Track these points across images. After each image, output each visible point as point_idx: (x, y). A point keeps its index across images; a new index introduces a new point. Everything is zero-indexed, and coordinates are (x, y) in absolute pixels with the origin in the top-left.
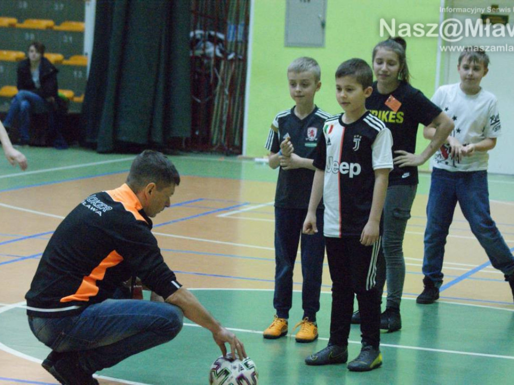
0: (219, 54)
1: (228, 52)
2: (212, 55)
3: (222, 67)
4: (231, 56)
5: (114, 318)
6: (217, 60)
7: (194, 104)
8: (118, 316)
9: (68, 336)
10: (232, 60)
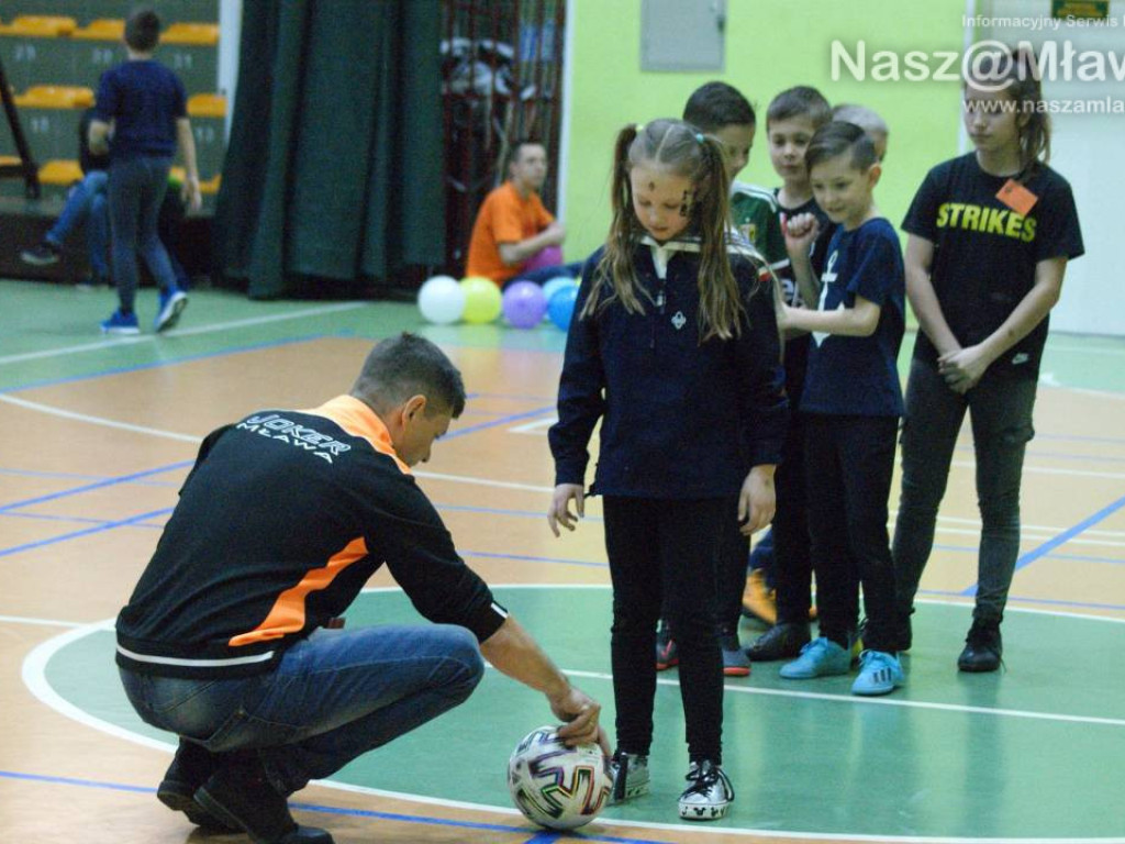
0: (502, 88)
1: (521, 83)
2: (488, 91)
3: (509, 116)
4: (528, 93)
5: (347, 672)
6: (500, 101)
7: (452, 193)
8: (357, 667)
9: (253, 717)
10: (530, 101)
